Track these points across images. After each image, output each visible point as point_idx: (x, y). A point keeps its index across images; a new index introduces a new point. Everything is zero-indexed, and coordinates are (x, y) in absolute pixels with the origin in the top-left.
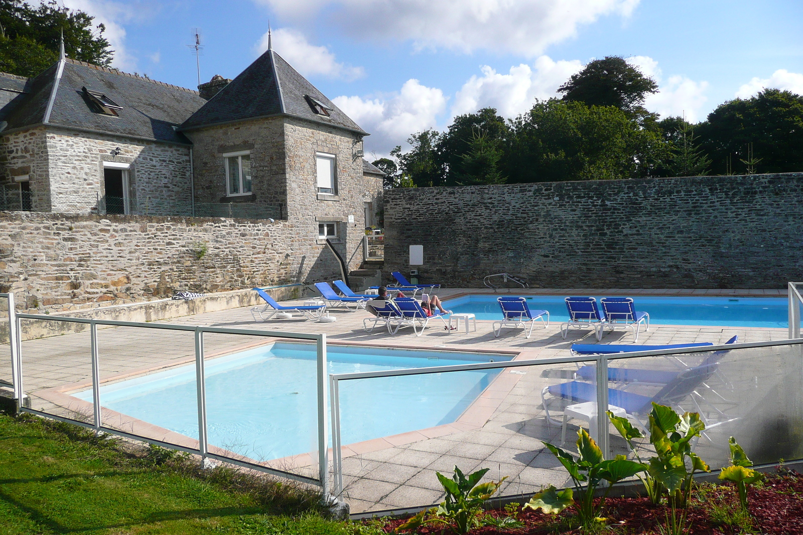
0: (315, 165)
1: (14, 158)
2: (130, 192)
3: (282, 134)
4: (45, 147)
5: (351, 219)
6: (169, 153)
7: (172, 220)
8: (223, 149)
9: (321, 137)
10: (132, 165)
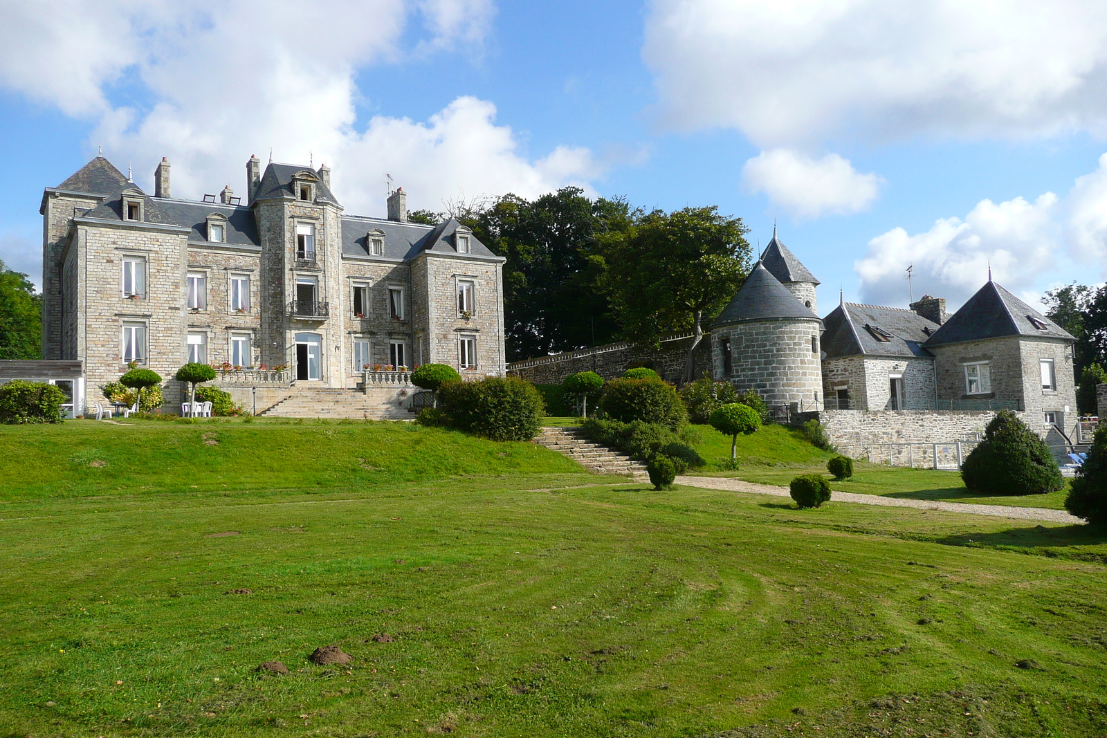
0: (1040, 368)
1: (834, 375)
2: (902, 394)
3: (1018, 348)
4: (863, 368)
5: (1067, 409)
6: (921, 365)
7: (964, 413)
8: (964, 360)
9: (1043, 347)
10: (903, 375)
